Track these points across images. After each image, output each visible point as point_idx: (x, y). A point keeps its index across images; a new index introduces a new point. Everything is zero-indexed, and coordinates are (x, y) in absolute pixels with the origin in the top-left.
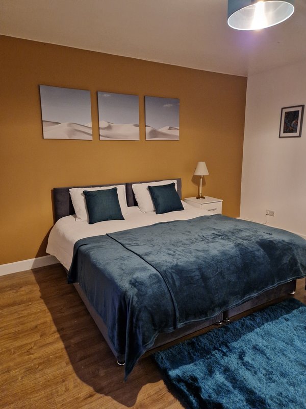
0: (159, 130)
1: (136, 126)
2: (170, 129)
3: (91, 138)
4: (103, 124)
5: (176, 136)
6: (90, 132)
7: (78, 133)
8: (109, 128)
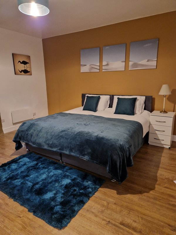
0: (139, 63)
1: (123, 62)
2: (148, 61)
3: (98, 71)
4: (104, 63)
5: (153, 66)
6: (98, 68)
7: (93, 69)
8: (107, 65)
